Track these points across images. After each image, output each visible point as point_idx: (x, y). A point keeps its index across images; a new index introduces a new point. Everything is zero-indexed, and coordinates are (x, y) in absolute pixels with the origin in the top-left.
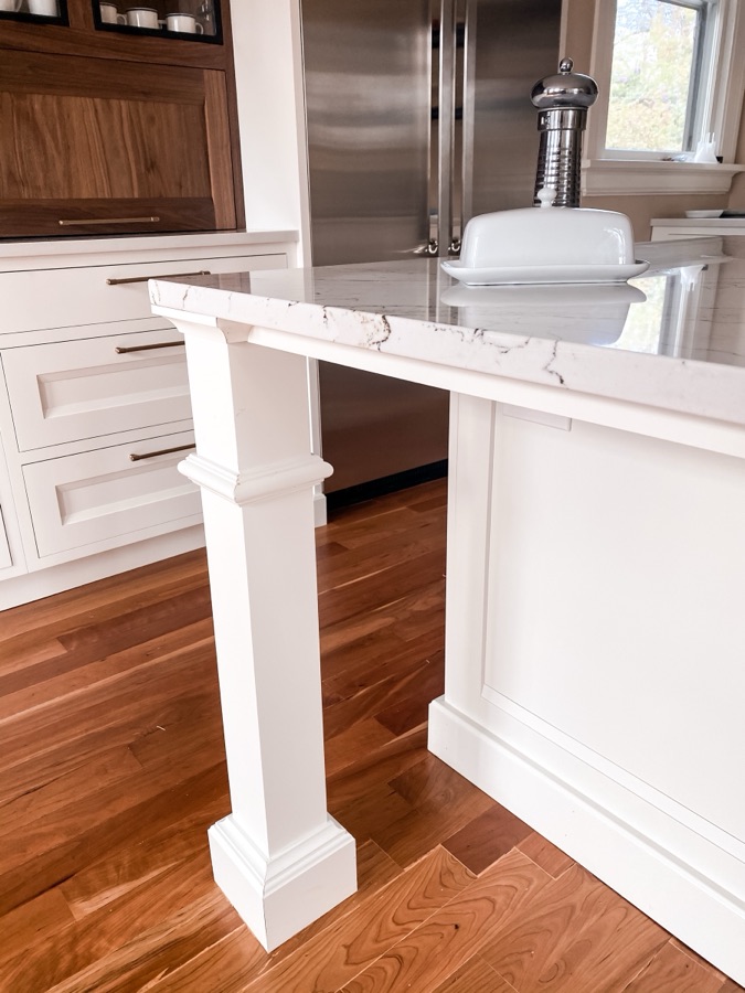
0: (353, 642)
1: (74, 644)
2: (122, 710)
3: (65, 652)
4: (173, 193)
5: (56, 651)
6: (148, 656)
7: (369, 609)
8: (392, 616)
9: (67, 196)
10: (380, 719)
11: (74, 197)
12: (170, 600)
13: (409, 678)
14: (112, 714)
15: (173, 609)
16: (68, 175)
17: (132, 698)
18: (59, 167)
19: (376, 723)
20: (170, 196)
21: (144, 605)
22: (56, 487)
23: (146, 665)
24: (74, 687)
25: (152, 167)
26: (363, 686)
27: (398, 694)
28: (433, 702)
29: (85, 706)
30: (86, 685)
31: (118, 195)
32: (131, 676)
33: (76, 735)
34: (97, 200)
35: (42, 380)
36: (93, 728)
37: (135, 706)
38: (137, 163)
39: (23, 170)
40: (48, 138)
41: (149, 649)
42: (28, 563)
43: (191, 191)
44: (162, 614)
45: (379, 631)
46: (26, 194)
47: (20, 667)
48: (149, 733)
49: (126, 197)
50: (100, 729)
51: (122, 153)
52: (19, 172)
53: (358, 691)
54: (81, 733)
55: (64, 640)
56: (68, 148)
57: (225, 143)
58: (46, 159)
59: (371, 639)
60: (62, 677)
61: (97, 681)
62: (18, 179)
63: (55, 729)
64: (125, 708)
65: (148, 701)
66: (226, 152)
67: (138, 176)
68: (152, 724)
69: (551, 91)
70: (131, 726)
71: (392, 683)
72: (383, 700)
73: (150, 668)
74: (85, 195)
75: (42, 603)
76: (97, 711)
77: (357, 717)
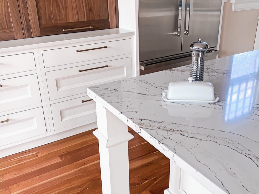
0: (145, 164)
1: (64, 158)
2: (76, 181)
3: (61, 160)
4: (97, 18)
5: (58, 160)
6: (84, 164)
7: (151, 152)
8: (158, 156)
9: (65, 22)
10: (151, 191)
11: (68, 22)
12: (91, 144)
13: (161, 178)
14: (73, 182)
15: (92, 148)
16: (66, 15)
17: (79, 177)
18: (63, 13)
19: (150, 192)
20: (96, 19)
21: (84, 146)
22: (60, 111)
23: (84, 167)
24: (63, 173)
25: (91, 11)
26: (146, 180)
27: (157, 183)
28: (166, 190)
29: (66, 179)
30: (66, 172)
31: (80, 20)
32: (80, 170)
33: (63, 188)
34: (74, 22)
35: (57, 80)
36: (68, 186)
37: (80, 180)
38: (86, 10)
39: (53, 15)
40: (61, 5)
41: (85, 161)
42: (51, 132)
43: (102, 18)
44: (89, 149)
45: (153, 161)
46: (54, 22)
47: (48, 164)
48: (84, 190)
49: (83, 20)
50: (70, 187)
51: (82, 8)
52: (52, 16)
53: (145, 181)
54: (65, 188)
55: (61, 156)
56: (66, 8)
57: (113, 2)
58: (60, 12)
59: (150, 163)
60: (60, 169)
61: (70, 171)
62: (52, 18)
63: (58, 186)
64: (78, 181)
65: (84, 179)
66: (114, 5)
67: (86, 14)
68: (85, 187)
69: (195, 48)
70: (79, 187)
71: (155, 179)
72: (152, 185)
73: (85, 168)
74: (71, 21)
75: (54, 143)
76: (69, 181)
77: (144, 190)
